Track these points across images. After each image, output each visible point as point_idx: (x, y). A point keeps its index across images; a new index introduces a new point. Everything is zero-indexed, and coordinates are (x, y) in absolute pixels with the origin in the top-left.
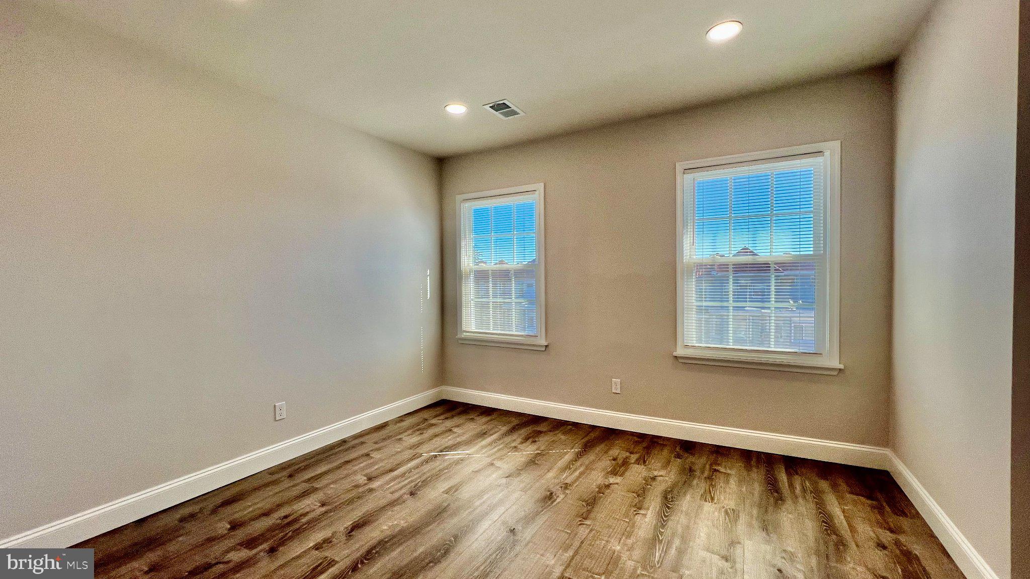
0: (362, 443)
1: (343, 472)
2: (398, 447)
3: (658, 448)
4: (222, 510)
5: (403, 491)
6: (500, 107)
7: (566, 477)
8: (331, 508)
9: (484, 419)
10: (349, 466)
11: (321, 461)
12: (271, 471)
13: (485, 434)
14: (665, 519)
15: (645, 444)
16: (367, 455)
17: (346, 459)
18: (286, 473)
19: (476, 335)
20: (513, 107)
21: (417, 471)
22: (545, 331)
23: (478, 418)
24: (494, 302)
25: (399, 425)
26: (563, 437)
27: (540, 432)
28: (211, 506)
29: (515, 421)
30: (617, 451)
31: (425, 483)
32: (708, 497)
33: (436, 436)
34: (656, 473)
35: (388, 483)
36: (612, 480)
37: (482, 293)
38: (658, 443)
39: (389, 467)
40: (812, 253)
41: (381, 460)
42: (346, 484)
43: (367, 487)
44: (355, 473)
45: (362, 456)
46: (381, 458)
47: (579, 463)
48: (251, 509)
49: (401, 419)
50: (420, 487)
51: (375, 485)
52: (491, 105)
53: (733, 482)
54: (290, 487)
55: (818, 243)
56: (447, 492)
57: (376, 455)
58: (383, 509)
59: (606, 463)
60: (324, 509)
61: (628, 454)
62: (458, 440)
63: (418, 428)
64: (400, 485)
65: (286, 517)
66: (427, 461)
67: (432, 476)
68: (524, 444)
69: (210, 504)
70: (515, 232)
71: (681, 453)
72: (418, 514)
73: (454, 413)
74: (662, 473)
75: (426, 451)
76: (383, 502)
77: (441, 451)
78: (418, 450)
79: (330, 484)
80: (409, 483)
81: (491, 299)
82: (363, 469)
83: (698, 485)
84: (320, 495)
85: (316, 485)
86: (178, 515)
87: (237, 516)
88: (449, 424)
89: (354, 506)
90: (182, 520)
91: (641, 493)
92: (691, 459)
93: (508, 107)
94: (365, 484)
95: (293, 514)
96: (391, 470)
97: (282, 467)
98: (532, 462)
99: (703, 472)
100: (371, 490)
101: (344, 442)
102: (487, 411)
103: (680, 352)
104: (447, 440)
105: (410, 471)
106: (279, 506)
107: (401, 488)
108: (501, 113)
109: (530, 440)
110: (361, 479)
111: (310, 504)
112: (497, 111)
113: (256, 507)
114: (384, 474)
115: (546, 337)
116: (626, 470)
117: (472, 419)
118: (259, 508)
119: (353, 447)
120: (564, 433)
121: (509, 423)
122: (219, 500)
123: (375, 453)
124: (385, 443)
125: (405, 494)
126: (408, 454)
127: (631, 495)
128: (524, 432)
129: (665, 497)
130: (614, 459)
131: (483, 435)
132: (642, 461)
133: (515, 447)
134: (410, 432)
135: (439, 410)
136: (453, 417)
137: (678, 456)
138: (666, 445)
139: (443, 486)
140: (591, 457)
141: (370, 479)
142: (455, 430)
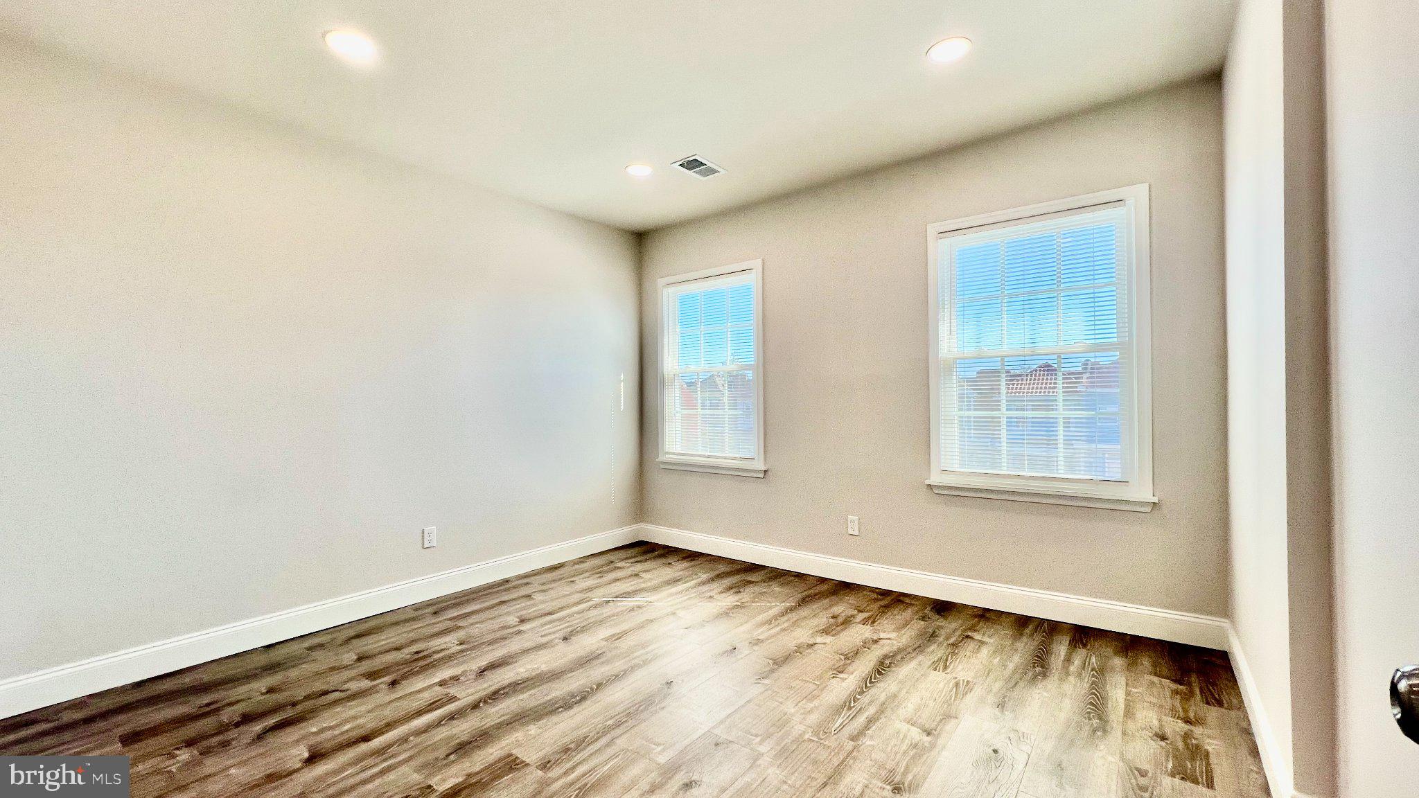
0: (527, 584)
1: (495, 612)
2: (567, 589)
3: (902, 607)
4: (354, 641)
5: (557, 635)
6: (692, 164)
7: (762, 632)
8: (469, 646)
9: (686, 564)
10: (503, 607)
11: (474, 599)
12: (417, 607)
13: (678, 581)
14: (868, 685)
15: (885, 602)
16: (529, 596)
17: (503, 599)
18: (430, 610)
19: (679, 457)
20: (709, 164)
21: (578, 616)
22: (763, 453)
23: (677, 564)
24: (703, 415)
25: (577, 566)
26: (777, 589)
27: (750, 582)
28: (343, 638)
29: (722, 568)
30: (842, 608)
31: (583, 630)
32: (941, 666)
33: (617, 580)
34: (882, 635)
35: (543, 625)
36: (819, 640)
37: (688, 403)
38: (902, 602)
39: (548, 609)
40: (1115, 340)
41: (543, 602)
42: (495, 624)
43: (517, 629)
44: (508, 614)
45: (523, 597)
46: (542, 602)
47: (785, 618)
48: (383, 643)
49: (582, 560)
50: (577, 632)
51: (524, 627)
52: (681, 163)
53: (985, 651)
54: (429, 625)
55: (1122, 327)
56: (606, 639)
57: (538, 597)
58: (526, 651)
59: (823, 620)
60: (460, 648)
61: (856, 612)
62: (643, 585)
63: (599, 572)
64: (555, 629)
65: (417, 653)
66: (595, 607)
67: (595, 623)
68: (724, 595)
69: (343, 636)
70: (729, 324)
71: (931, 614)
72: (566, 659)
73: (649, 556)
74: (893, 635)
75: (597, 596)
76: (528, 645)
77: (617, 597)
78: (589, 595)
79: (476, 623)
80: (567, 627)
81: (700, 412)
82: (518, 611)
83: (936, 651)
84: (461, 634)
85: (461, 623)
86: (307, 644)
87: (365, 649)
88: (639, 567)
89: (494, 647)
90: (310, 649)
91: (851, 656)
92: (941, 622)
93: (703, 164)
94: (515, 626)
95: (427, 649)
96: (550, 614)
97: (429, 604)
98: (726, 614)
99: (947, 639)
100: (520, 632)
101: (507, 581)
102: (692, 556)
103: (936, 479)
104: (629, 585)
105: (572, 615)
106: (414, 642)
107: (554, 633)
108: (696, 172)
109: (735, 590)
110: (512, 620)
111: (449, 642)
112: (689, 169)
113: (388, 641)
114: (541, 616)
115: (765, 460)
116: (843, 630)
117: (669, 564)
118: (393, 643)
119: (515, 587)
120: (782, 585)
121: (713, 570)
122: (352, 633)
123: (538, 595)
124: (554, 585)
125: (556, 638)
126: (577, 597)
127: (837, 657)
128: (728, 581)
129: (881, 663)
130: (833, 617)
131: (674, 581)
132: (870, 620)
133: (711, 597)
134: (587, 575)
135: (631, 552)
136: (646, 560)
137: (923, 618)
138: (913, 605)
139: (605, 632)
140: (805, 612)
141: (522, 621)
142: (642, 575)
